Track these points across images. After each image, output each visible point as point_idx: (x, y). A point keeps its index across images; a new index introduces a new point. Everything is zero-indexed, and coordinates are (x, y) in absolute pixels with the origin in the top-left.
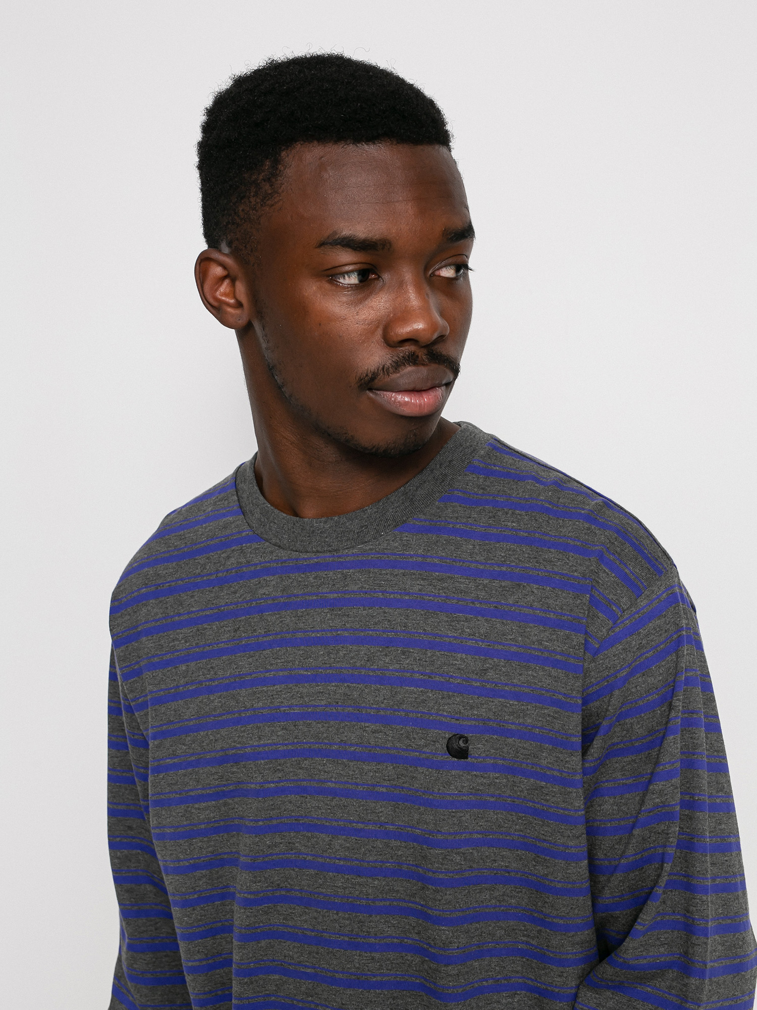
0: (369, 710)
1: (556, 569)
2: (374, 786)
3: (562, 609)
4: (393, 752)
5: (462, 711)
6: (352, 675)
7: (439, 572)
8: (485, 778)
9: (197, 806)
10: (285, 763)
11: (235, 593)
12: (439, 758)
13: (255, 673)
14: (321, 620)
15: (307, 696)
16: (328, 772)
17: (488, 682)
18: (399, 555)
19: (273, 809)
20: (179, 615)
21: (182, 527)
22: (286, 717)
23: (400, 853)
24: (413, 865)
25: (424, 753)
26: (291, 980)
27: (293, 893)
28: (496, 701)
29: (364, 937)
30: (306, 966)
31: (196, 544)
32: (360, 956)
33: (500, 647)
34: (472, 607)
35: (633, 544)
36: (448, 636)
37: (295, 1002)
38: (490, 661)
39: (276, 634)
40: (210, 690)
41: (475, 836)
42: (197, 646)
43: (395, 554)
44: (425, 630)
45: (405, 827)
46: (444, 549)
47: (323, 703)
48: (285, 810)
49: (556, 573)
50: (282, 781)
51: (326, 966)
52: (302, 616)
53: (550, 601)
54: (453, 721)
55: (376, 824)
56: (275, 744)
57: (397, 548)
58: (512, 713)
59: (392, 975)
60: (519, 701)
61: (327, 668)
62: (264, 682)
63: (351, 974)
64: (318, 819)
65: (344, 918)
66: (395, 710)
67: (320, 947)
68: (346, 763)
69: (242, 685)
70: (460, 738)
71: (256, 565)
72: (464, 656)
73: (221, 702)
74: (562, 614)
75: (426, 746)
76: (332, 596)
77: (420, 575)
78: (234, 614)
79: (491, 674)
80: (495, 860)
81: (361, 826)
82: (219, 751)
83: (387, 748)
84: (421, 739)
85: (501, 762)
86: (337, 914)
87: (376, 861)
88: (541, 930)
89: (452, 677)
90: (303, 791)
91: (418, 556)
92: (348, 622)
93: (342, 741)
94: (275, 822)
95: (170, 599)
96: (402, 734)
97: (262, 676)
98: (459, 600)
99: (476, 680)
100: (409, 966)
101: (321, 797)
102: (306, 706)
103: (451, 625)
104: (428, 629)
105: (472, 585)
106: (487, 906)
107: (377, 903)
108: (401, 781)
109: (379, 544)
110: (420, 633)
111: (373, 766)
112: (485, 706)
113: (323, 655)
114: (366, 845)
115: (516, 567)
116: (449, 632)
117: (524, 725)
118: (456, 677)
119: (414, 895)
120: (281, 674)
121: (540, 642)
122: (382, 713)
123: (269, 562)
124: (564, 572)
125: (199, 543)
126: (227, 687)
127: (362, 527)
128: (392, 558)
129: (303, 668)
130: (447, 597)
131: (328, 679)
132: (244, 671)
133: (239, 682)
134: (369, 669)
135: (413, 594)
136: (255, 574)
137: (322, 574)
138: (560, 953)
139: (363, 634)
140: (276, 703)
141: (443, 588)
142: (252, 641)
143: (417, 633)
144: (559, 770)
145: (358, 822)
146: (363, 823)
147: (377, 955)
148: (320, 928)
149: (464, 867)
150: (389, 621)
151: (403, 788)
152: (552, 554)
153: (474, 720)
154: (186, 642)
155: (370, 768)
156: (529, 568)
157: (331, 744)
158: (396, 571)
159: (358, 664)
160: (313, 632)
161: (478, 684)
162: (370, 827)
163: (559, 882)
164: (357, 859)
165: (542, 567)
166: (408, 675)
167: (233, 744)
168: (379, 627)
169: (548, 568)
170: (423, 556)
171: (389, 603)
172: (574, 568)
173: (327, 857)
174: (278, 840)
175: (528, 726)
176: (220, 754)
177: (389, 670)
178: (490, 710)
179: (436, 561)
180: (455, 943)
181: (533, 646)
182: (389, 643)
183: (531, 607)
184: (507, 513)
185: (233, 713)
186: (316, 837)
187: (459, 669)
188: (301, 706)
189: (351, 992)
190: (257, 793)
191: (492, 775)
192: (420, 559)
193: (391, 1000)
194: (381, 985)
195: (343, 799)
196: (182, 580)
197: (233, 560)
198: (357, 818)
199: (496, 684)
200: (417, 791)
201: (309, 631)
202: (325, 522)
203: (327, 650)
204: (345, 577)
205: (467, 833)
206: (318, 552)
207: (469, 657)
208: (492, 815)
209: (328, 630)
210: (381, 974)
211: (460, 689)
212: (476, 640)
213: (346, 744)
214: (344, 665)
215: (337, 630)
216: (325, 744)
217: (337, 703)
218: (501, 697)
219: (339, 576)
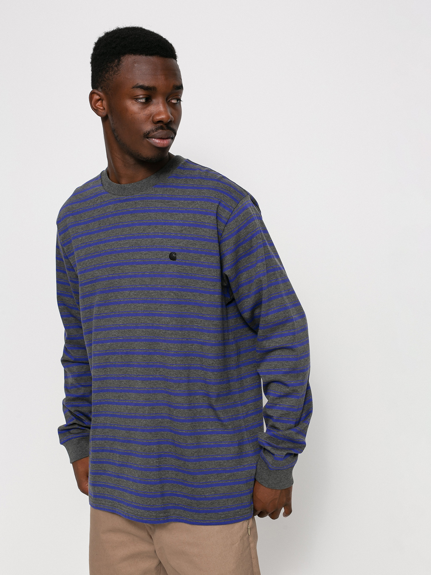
0: (143, 247)
1: (206, 195)
2: (144, 272)
3: (207, 208)
4: (151, 260)
5: (175, 244)
6: (138, 236)
7: (167, 200)
8: (182, 267)
9: (85, 286)
10: (115, 268)
11: (99, 211)
12: (167, 261)
13: (106, 238)
14: (128, 218)
15: (122, 245)
16: (129, 270)
17: (183, 234)
18: (154, 195)
19: (111, 284)
20: (81, 221)
21: (82, 192)
22: (116, 252)
23: (153, 295)
24: (157, 298)
25: (162, 259)
27: (117, 313)
28: (186, 240)
30: (120, 337)
31: (86, 197)
33: (187, 222)
34: (178, 210)
36: (170, 220)
38: (184, 227)
39: (113, 224)
40: (90, 245)
41: (179, 287)
42: (86, 231)
43: (152, 195)
44: (162, 219)
45: (155, 285)
46: (169, 192)
47: (128, 246)
48: (115, 284)
49: (206, 196)
50: (114, 274)
51: (127, 336)
52: (121, 218)
53: (204, 206)
54: (172, 248)
55: (145, 285)
56: (112, 262)
57: (153, 192)
58: (191, 245)
59: (149, 337)
60: (193, 240)
61: (129, 235)
62: (109, 241)
63: (137, 337)
64: (125, 286)
65: (134, 319)
66: (153, 246)
67: (125, 330)
68: (135, 266)
69: (102, 242)
70: (174, 254)
71: (106, 201)
72: (175, 226)
73: (94, 249)
74: (207, 210)
75: (162, 257)
76: (131, 210)
77: (161, 201)
78: (99, 219)
79: (184, 232)
80: (186, 296)
81: (140, 286)
82: (93, 266)
83: (149, 259)
84: (161, 255)
85: (187, 262)
86: (132, 317)
87: (144, 298)
88: (201, 320)
89: (171, 233)
90: (120, 277)
91: (160, 195)
92: (137, 218)
93: (134, 258)
94: (112, 289)
95: (78, 216)
96: (155, 254)
97: (108, 239)
98: (174, 208)
99: (179, 234)
101: (126, 279)
102: (122, 248)
103: (171, 217)
104: (164, 218)
105: (178, 203)
107: (145, 312)
108: (154, 270)
109: (147, 192)
110: (161, 220)
111: (145, 266)
112: (182, 242)
113: (128, 230)
114: (142, 293)
115: (193, 196)
116: (170, 219)
117: (195, 248)
118: (173, 233)
120: (114, 238)
122: (148, 247)
123: (110, 200)
125: (88, 196)
126: (96, 244)
127: (142, 186)
128: (151, 196)
129: (122, 235)
130: (170, 208)
131: (130, 238)
132: (102, 238)
133: (100, 242)
134: (144, 233)
135: (158, 207)
136: (106, 205)
137: (128, 202)
138: (208, 328)
139: (142, 222)
140: (113, 248)
141: (168, 205)
142: (105, 227)
144: (208, 263)
145: (139, 285)
146: (141, 285)
148: (125, 323)
149: (175, 298)
150: (150, 217)
151: (154, 272)
152: (205, 191)
153: (178, 247)
154: (82, 229)
155: (143, 266)
156: (197, 196)
157: (130, 260)
158: (153, 200)
159: (140, 232)
160: (125, 222)
161: (180, 235)
162: (143, 287)
163: (208, 302)
164: (138, 298)
165: (201, 195)
166: (157, 234)
167: (98, 263)
168: (147, 219)
169: (203, 195)
170: (162, 195)
171: (150, 211)
173: (128, 299)
174: (113, 295)
175: (196, 249)
176: (93, 267)
177: (150, 233)
178: (184, 244)
179: (166, 196)
180: (171, 323)
181: (198, 221)
182: (150, 224)
183: (197, 208)
184: (190, 180)
185: (98, 252)
186: (125, 293)
187: (174, 231)
188: (121, 248)
189: (137, 343)
190: (106, 279)
191: (184, 266)
192: (161, 196)
193: (149, 345)
195: (134, 278)
196: (81, 209)
197: (99, 201)
198: (139, 284)
199: (186, 235)
200: (159, 272)
201: (124, 222)
202: (129, 185)
203: (130, 228)
204: (136, 203)
205: (176, 286)
206: (127, 195)
207: (177, 227)
208: (184, 280)
209: (130, 222)
210: (146, 337)
211: (174, 237)
212: (179, 221)
213: (135, 259)
214: (135, 233)
215: (133, 221)
216: (128, 260)
217: (133, 246)
218: (188, 239)
219: (134, 203)
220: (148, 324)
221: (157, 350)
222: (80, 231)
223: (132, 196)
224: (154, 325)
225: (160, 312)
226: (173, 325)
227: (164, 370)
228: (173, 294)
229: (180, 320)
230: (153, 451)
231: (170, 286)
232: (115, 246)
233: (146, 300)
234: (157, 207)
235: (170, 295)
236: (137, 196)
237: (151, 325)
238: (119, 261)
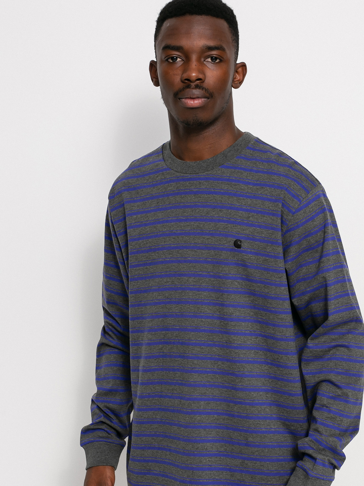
0: (206, 231)
2: (206, 258)
4: (214, 246)
5: (240, 231)
6: (201, 219)
7: (234, 182)
8: (247, 256)
10: (173, 251)
11: (159, 189)
12: (231, 248)
13: (164, 218)
14: (190, 199)
15: (183, 227)
16: (189, 254)
17: (250, 221)
18: (220, 176)
19: (168, 268)
20: (137, 197)
21: (139, 166)
22: (175, 234)
23: (214, 283)
24: (219, 287)
25: (225, 246)
26: (170, 332)
27: (172, 300)
28: (252, 228)
30: (177, 326)
31: (145, 172)
33: (255, 209)
34: (245, 195)
35: (305, 176)
36: (236, 205)
37: (171, 340)
38: (251, 214)
39: (173, 204)
40: (146, 225)
41: (243, 277)
42: (142, 209)
44: (228, 203)
45: (216, 273)
46: (237, 174)
47: (189, 229)
48: (172, 269)
50: (172, 258)
51: (184, 325)
52: (183, 197)
54: (237, 235)
55: (206, 272)
56: (170, 244)
57: (220, 173)
58: (257, 233)
59: (209, 327)
60: (260, 228)
61: (191, 216)
62: (167, 221)
63: (194, 327)
65: (192, 307)
66: (216, 231)
67: (182, 318)
68: (196, 251)
69: (159, 223)
70: (239, 241)
71: (168, 179)
72: (242, 212)
73: (150, 229)
75: (226, 243)
76: (195, 190)
77: (228, 183)
78: (157, 197)
82: (148, 247)
83: (212, 245)
84: (225, 241)
85: (253, 251)
86: (189, 305)
87: (205, 286)
89: (237, 219)
90: (179, 262)
91: (227, 177)
92: (200, 200)
93: (195, 242)
94: (168, 273)
95: (134, 192)
96: (218, 239)
97: (167, 219)
98: (241, 192)
99: (246, 221)
100: (215, 324)
102: (183, 230)
103: (238, 201)
104: (230, 202)
105: (246, 187)
107: (205, 301)
108: (216, 256)
109: (213, 172)
111: (207, 251)
112: (248, 230)
113: (190, 211)
114: (202, 280)
115: (262, 181)
117: (261, 237)
118: (239, 219)
119: (218, 298)
120: (174, 218)
121: (269, 207)
122: (211, 232)
123: (172, 177)
125: (146, 172)
126: (153, 224)
127: (207, 165)
128: (218, 177)
129: (182, 217)
130: (237, 191)
131: (192, 220)
132: (160, 218)
133: (157, 222)
134: (207, 217)
135: (224, 190)
136: (168, 182)
137: (192, 182)
139: (205, 204)
140: (172, 229)
141: (236, 188)
142: (164, 207)
143: (225, 204)
144: (274, 253)
145: (199, 272)
146: (201, 272)
147: (203, 320)
148: (182, 311)
149: (239, 287)
150: (215, 199)
151: (217, 259)
152: (275, 177)
153: (244, 234)
154: (138, 207)
155: (205, 252)
156: (267, 182)
157: (190, 244)
158: (219, 182)
159: (203, 215)
160: (187, 203)
161: (246, 222)
162: (204, 273)
163: (273, 294)
164: (198, 285)
165: (271, 181)
166: (221, 218)
167: (154, 244)
168: (212, 201)
169: (273, 182)
170: (229, 177)
171: (216, 193)
173: (186, 285)
174: (169, 280)
175: (263, 237)
176: (148, 248)
177: (214, 217)
178: (250, 231)
179: (233, 178)
180: (234, 314)
181: (266, 209)
182: (215, 207)
183: (266, 195)
184: (260, 163)
185: (154, 233)
187: (240, 216)
188: (181, 230)
189: (193, 333)
190: (162, 262)
191: (250, 255)
192: (228, 178)
193: (208, 336)
194: (204, 331)
195: (194, 264)
196: (139, 184)
197: (159, 177)
198: (199, 270)
199: (253, 222)
200: (221, 260)
201: (185, 203)
202: (194, 163)
203: (191, 210)
204: (200, 183)
205: (240, 275)
206: (191, 174)
207: (244, 212)
208: (249, 270)
209: (193, 203)
210: (204, 327)
211: (240, 224)
212: (246, 206)
213: (196, 243)
214: (198, 215)
215: (196, 203)
216: (188, 244)
217: (194, 229)
218: (254, 227)
219: (198, 183)
221: (216, 342)
222: (135, 209)
223: (196, 175)
225: (222, 301)
227: (223, 364)
228: (237, 283)
229: (243, 311)
230: (207, 449)
231: (234, 274)
232: (175, 227)
233: (207, 288)
235: (234, 284)
236: (202, 175)
238: (178, 244)
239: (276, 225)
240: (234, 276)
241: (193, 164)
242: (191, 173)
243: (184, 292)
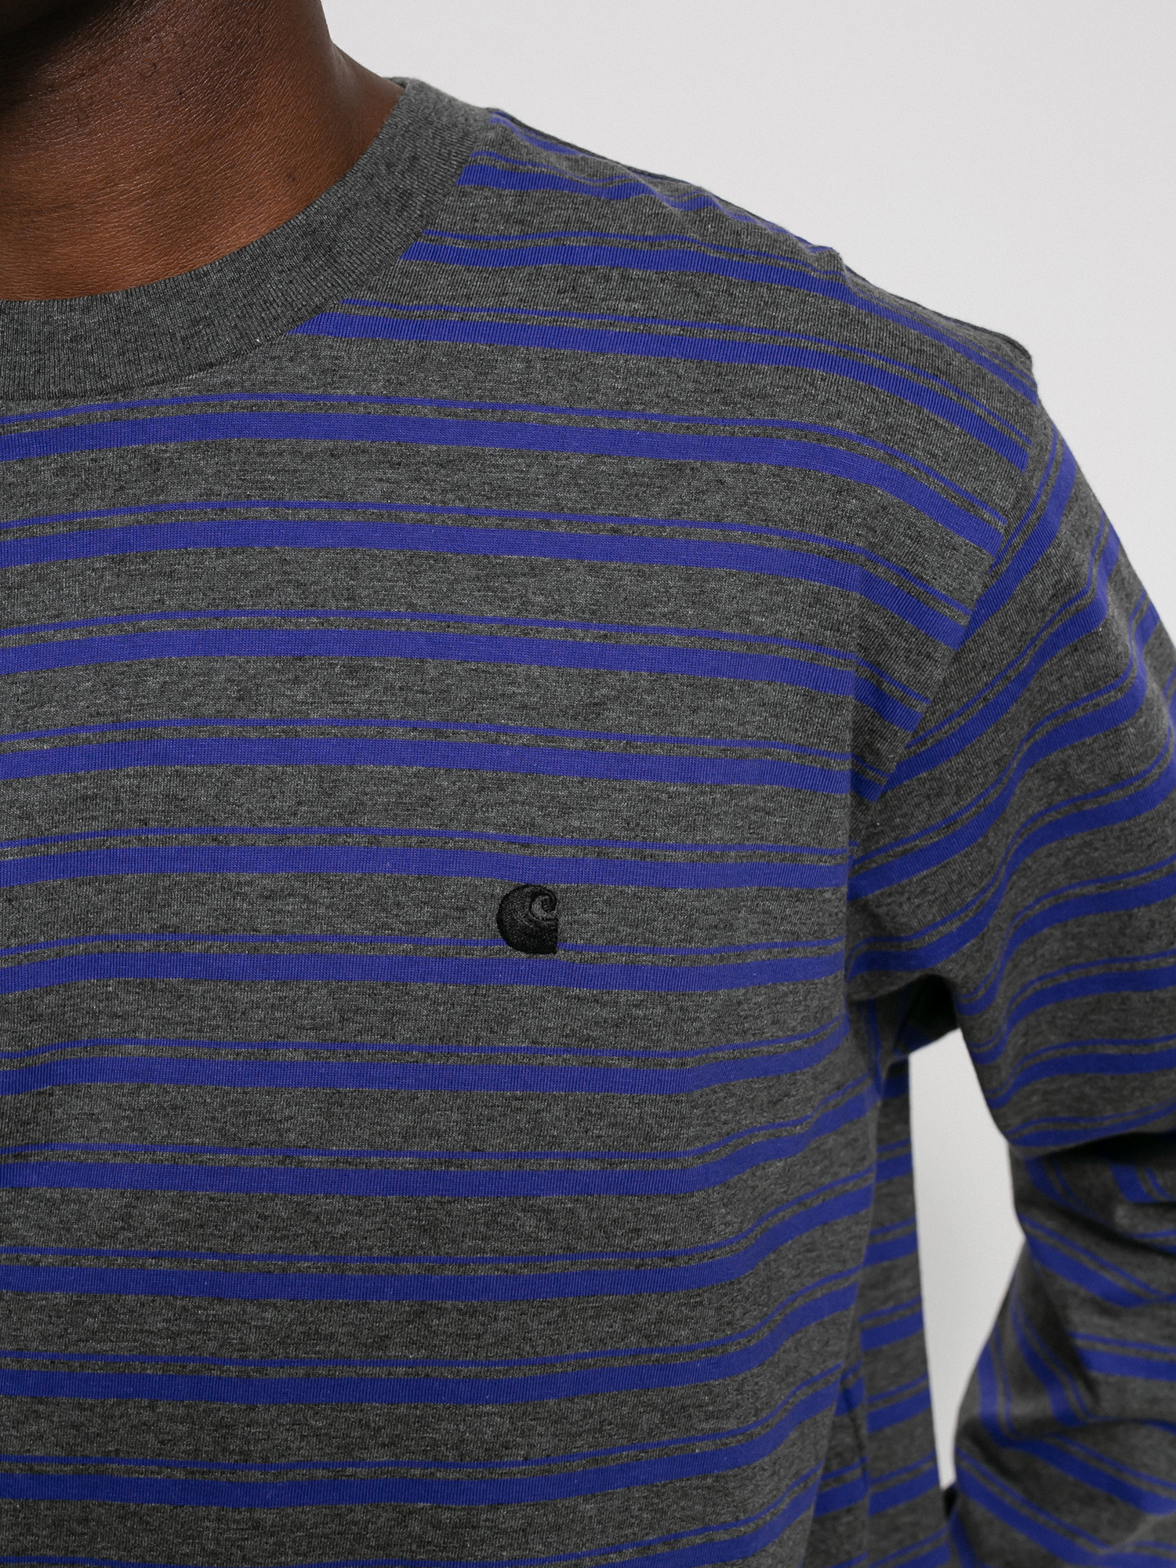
0: (250, 839)
1: (783, 416)
2: (266, 1046)
4: (330, 948)
5: (539, 821)
6: (191, 742)
7: (438, 442)
8: (604, 1005)
12: (478, 953)
14: (83, 593)
15: (42, 812)
16: (124, 1017)
17: (607, 735)
18: (314, 398)
23: (340, 1229)
24: (380, 1259)
25: (432, 942)
28: (631, 786)
29: (233, 1468)
32: (219, 1520)
33: (636, 639)
34: (544, 535)
36: (482, 620)
38: (611, 679)
41: (582, 1165)
43: (302, 397)
44: (411, 605)
45: (360, 1154)
46: (445, 377)
49: (784, 425)
52: (19, 587)
53: (773, 504)
54: (515, 850)
55: (272, 1152)
57: (303, 378)
58: (675, 819)
60: (692, 781)
64: (86, 1148)
65: (171, 1419)
66: (337, 832)
68: (181, 988)
70: (534, 896)
72: (534, 669)
75: (436, 924)
76: (117, 521)
77: (385, 453)
79: (613, 715)
81: (227, 1159)
83: (314, 939)
84: (420, 904)
85: (646, 959)
86: (152, 1407)
87: (270, 1256)
89: (504, 730)
92: (170, 593)
93: (164, 927)
96: (361, 896)
98: (503, 515)
99: (575, 735)
101: (99, 1087)
102: (43, 841)
103: (489, 589)
104: (422, 602)
106: (614, 1353)
107: (272, 1372)
108: (353, 1027)
109: (252, 369)
110: (399, 615)
111: (267, 991)
112: (602, 803)
113: (92, 690)
114: (244, 1211)
115: (665, 418)
116: (486, 608)
118: (517, 730)
119: (382, 1342)
121: (743, 616)
122: (294, 842)
124: (806, 420)
127: (195, 322)
128: (292, 407)
129: (26, 734)
130: (468, 511)
131: (114, 756)
134: (245, 722)
135: (366, 505)
137: (82, 459)
139: (219, 625)
143: (388, 614)
145: (219, 1150)
148: (92, 1450)
150: (299, 585)
151: (358, 1046)
152: (765, 376)
153: (573, 843)
155: (255, 997)
156: (702, 419)
158: (308, 445)
159: (208, 710)
160: (57, 627)
161: (580, 744)
162: (256, 1161)
164: (213, 1254)
165: (742, 414)
166: (372, 731)
168: (270, 602)
170: (387, 399)
172: (833, 409)
173: (119, 1253)
177: (308, 722)
178: (615, 813)
179: (427, 412)
181: (726, 630)
182: (300, 647)
183: (718, 523)
186: (79, 1201)
187: (525, 706)
191: (625, 996)
192: (378, 409)
195: (170, 1087)
198: (214, 1139)
199: (630, 740)
200: (407, 1048)
201: (46, 627)
202: (86, 310)
204: (155, 465)
205: (556, 1156)
206: (65, 394)
207: (551, 672)
208: (623, 1104)
209: (107, 620)
211: (530, 762)
213: (176, 932)
214: (163, 714)
215: (137, 617)
216: (109, 938)
217: (144, 823)
218: (643, 775)
219: (135, 463)
220: (299, 1465)
223: (116, 405)
224: (350, 1470)
225: (414, 1363)
226: (537, 1463)
228: (533, 1222)
231: (508, 1156)
234: (352, 507)
235: (513, 1227)
236: (162, 402)
237: (320, 1473)
238: (21, 947)
239: (800, 746)
240: (509, 1167)
241: (77, 316)
242: (69, 387)
243: (97, 1309)
